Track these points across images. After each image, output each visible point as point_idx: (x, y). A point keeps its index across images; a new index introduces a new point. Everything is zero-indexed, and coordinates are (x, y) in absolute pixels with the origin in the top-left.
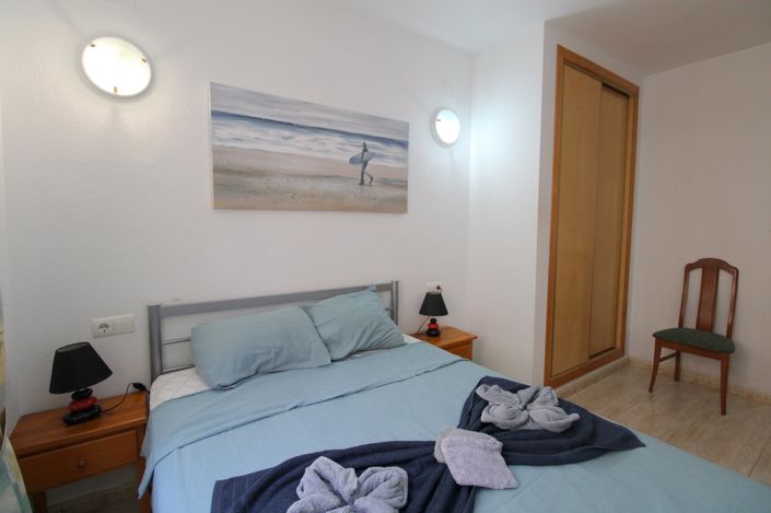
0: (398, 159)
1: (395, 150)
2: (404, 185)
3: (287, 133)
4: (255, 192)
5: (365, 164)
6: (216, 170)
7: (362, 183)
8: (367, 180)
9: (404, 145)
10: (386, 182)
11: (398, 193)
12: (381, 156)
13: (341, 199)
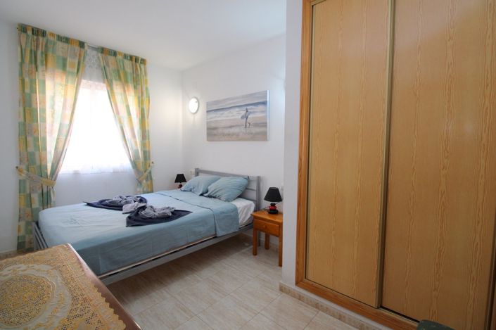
0: (262, 112)
1: (261, 107)
2: (265, 125)
3: (221, 112)
4: (215, 135)
5: (247, 118)
6: (208, 129)
7: (246, 127)
8: (248, 125)
9: (264, 103)
10: (256, 125)
11: (262, 129)
12: (254, 112)
13: (238, 135)
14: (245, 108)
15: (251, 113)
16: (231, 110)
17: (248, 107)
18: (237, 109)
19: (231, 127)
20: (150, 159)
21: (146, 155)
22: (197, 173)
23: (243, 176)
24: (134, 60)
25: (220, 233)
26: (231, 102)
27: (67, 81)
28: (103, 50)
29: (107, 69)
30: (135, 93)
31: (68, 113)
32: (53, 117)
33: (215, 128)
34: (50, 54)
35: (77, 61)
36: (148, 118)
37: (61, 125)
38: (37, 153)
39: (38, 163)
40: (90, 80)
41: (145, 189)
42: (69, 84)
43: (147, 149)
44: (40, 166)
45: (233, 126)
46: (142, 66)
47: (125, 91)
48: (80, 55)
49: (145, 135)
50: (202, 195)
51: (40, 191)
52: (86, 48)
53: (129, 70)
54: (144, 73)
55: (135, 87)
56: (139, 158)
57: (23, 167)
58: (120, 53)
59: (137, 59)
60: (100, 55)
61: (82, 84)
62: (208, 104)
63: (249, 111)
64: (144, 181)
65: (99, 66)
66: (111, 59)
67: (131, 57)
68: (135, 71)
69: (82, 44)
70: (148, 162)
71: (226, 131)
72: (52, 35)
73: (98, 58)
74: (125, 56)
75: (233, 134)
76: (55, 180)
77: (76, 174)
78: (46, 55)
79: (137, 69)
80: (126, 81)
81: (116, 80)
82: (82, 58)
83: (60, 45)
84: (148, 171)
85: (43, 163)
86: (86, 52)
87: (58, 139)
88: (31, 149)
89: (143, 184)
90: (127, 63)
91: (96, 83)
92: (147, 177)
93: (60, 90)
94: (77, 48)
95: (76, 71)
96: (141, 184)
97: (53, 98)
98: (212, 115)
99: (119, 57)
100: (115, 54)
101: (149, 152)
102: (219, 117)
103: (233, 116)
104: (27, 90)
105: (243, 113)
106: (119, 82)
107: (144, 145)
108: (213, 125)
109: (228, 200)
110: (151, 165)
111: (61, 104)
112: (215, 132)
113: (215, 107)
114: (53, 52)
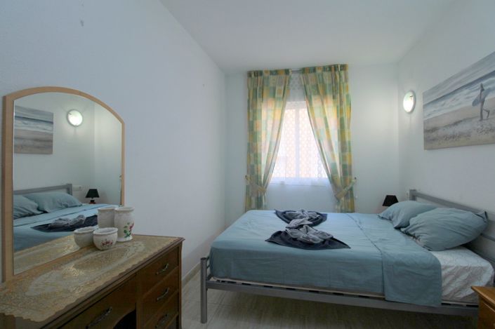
5: (483, 102)
6: (426, 131)
7: (482, 119)
8: (485, 115)
13: (468, 135)
14: (478, 85)
15: (489, 90)
16: (457, 95)
17: (484, 82)
18: (466, 91)
19: (456, 123)
20: (351, 174)
21: (346, 169)
22: (414, 196)
23: (475, 211)
24: (333, 69)
25: (391, 295)
26: (455, 81)
27: (275, 106)
28: (304, 71)
29: (308, 86)
30: (334, 103)
31: (276, 132)
32: (266, 137)
33: (434, 129)
34: (265, 88)
35: (283, 87)
36: (349, 128)
37: (271, 143)
38: (256, 165)
39: (256, 173)
40: (294, 101)
41: (343, 208)
42: (277, 108)
43: (348, 163)
44: (257, 176)
45: (460, 121)
46: (342, 73)
47: (323, 104)
48: (285, 82)
49: (344, 147)
50: (398, 228)
51: (256, 196)
52: (290, 73)
53: (327, 81)
54: (344, 81)
55: (334, 97)
56: (337, 173)
57: (249, 176)
58: (319, 68)
59: (336, 67)
60: (301, 76)
61: (287, 105)
62: (425, 95)
63: (485, 88)
64: (343, 199)
65: (301, 85)
66: (311, 76)
67: (330, 67)
68: (334, 80)
69: (287, 72)
70: (348, 177)
71: (450, 131)
72: (266, 72)
73: (300, 79)
74: (324, 69)
75: (461, 135)
76: (266, 187)
77: (282, 184)
78: (263, 90)
79: (336, 78)
80: (325, 94)
81: (314, 94)
82: (287, 84)
83: (272, 77)
84: (348, 188)
85: (259, 173)
86: (290, 78)
87: (268, 154)
88: (252, 163)
89: (341, 202)
90: (327, 75)
91: (298, 102)
92: (347, 194)
93: (271, 113)
94: (283, 76)
95: (282, 95)
96: (339, 201)
97: (266, 121)
98: (431, 109)
99: (319, 71)
100: (314, 69)
101: (350, 166)
102: (439, 110)
103: (460, 104)
104: (251, 119)
105: (475, 94)
106: (317, 97)
107: (343, 158)
108: (432, 125)
109: (429, 247)
110: (353, 181)
111: (271, 126)
112: (434, 135)
113: (434, 97)
114: (267, 86)
